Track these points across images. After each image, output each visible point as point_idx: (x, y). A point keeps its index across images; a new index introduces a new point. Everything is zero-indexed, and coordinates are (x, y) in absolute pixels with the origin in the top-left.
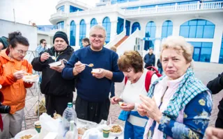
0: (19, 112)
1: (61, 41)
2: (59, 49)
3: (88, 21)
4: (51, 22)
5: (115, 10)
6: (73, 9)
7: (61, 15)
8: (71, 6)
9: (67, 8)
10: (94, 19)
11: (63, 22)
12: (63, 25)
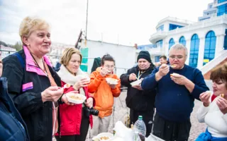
0: (106, 118)
1: (144, 62)
2: (144, 68)
3: (188, 37)
4: (151, 41)
5: (222, 22)
6: (173, 27)
7: (160, 34)
8: (170, 25)
9: (167, 27)
10: (195, 35)
11: (162, 40)
12: (161, 43)
